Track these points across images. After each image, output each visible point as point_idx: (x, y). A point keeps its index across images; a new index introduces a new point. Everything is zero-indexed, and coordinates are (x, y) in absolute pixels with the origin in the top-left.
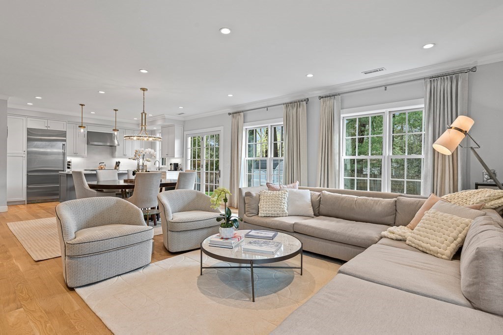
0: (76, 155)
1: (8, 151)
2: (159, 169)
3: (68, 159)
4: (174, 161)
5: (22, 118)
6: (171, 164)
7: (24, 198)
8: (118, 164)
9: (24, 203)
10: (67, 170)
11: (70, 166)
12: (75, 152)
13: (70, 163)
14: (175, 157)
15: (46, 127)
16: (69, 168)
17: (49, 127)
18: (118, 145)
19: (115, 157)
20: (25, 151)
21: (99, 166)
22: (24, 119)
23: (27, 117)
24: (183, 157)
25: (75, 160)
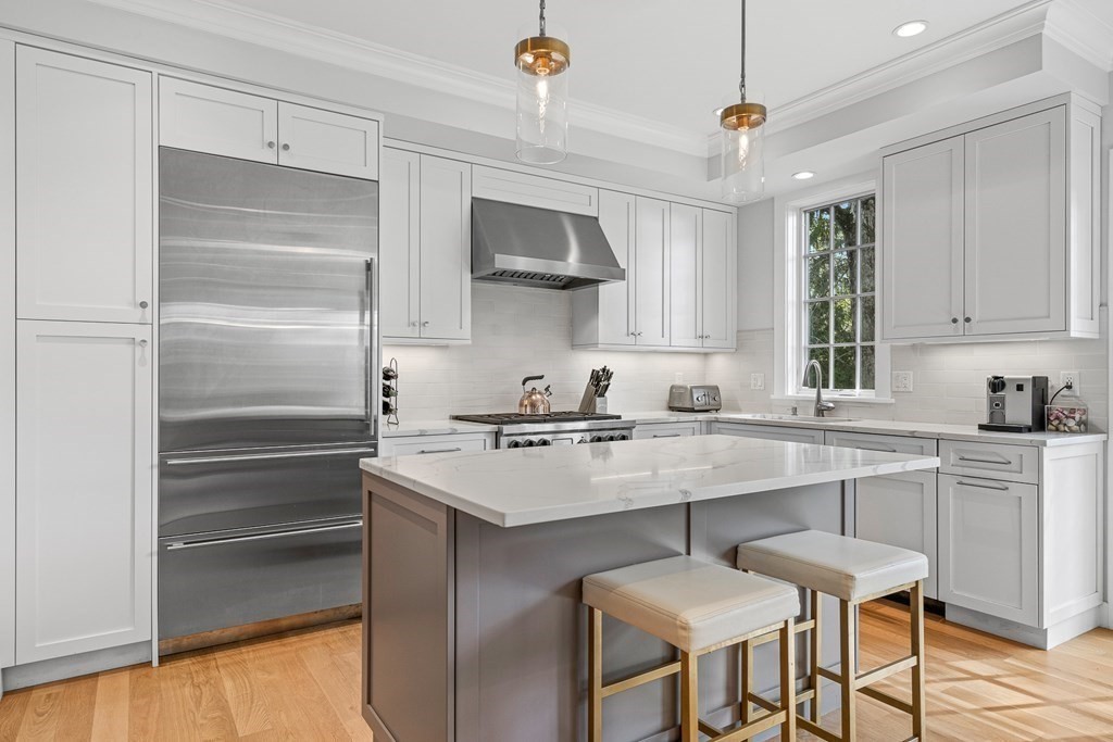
0: (418, 334)
3: (388, 358)
4: (1018, 363)
5: (132, 75)
6: (997, 385)
7: (142, 622)
8: (600, 381)
9: (140, 657)
10: (382, 419)
11: (392, 401)
12: (414, 318)
13: (392, 383)
14: (1074, 334)
15: (270, 145)
16: (387, 408)
17: (286, 147)
18: (621, 275)
19: (591, 345)
20: (143, 305)
21: (520, 391)
22: (142, 80)
23: (156, 70)
24: (1103, 329)
25: (411, 365)
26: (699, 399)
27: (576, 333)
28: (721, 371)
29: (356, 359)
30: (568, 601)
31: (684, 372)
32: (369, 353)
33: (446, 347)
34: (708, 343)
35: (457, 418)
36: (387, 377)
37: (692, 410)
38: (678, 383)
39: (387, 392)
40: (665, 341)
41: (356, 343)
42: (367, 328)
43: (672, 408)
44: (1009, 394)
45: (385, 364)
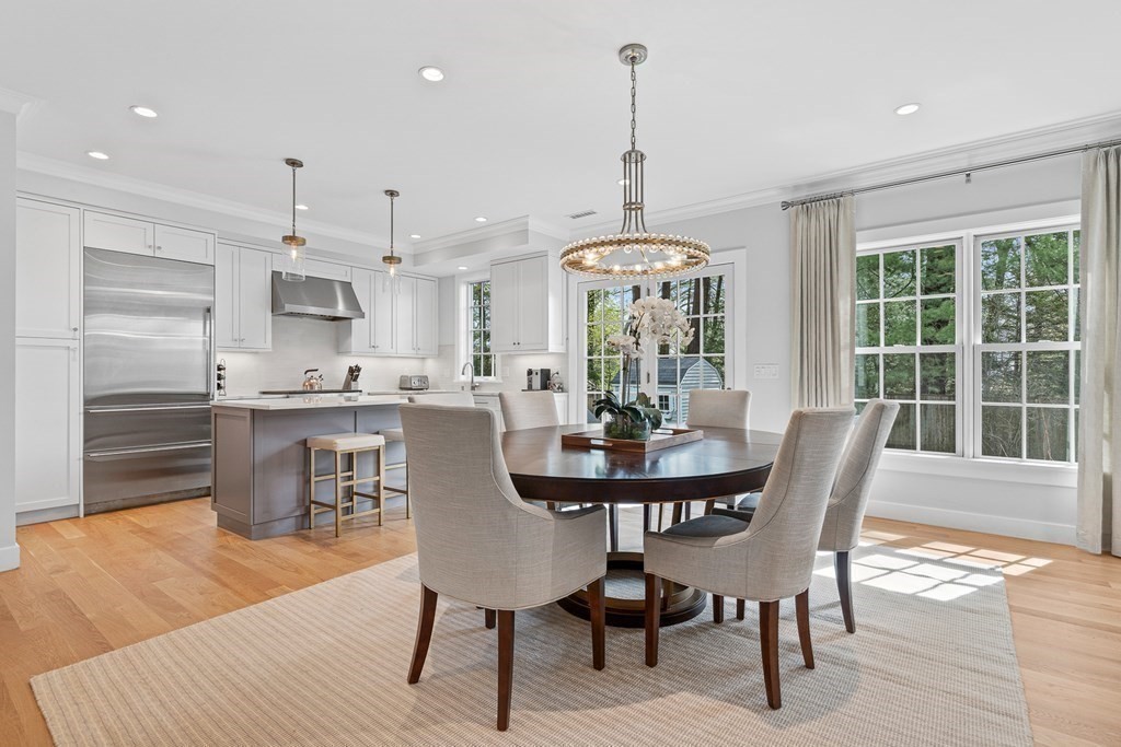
0: (239, 346)
1: (19, 329)
2: (473, 388)
3: (220, 358)
5: (69, 210)
6: (530, 372)
7: (74, 494)
8: (354, 373)
9: (73, 513)
10: (217, 392)
11: (222, 382)
12: (236, 337)
13: (222, 372)
14: (550, 351)
15: (150, 247)
16: (219, 387)
17: (159, 248)
18: (363, 316)
19: (347, 353)
20: (75, 330)
21: (303, 378)
22: (75, 213)
23: (82, 208)
24: (567, 350)
25: (233, 362)
26: (415, 384)
27: (340, 346)
28: (431, 368)
29: (200, 360)
30: (302, 447)
31: (410, 368)
32: (208, 355)
33: (257, 353)
34: (420, 352)
35: (264, 393)
36: (219, 369)
37: (411, 389)
38: (405, 374)
39: (219, 377)
40: (394, 350)
41: (200, 347)
42: (208, 339)
43: (401, 389)
44: (534, 375)
45: (218, 362)
